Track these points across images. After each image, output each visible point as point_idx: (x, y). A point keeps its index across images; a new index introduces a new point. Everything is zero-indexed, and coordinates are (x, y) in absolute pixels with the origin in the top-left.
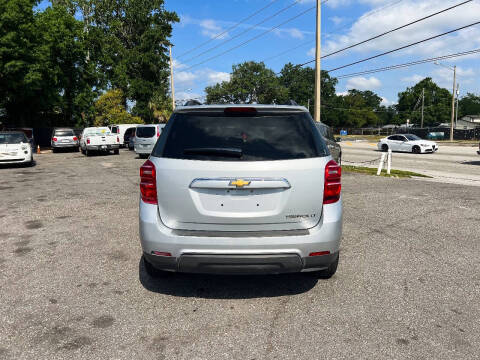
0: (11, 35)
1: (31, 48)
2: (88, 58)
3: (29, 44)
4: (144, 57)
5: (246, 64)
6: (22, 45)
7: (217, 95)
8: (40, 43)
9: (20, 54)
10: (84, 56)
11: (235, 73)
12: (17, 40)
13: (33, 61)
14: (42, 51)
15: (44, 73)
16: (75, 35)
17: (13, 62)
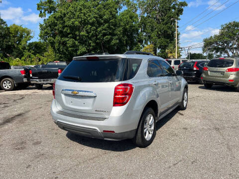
0: (106, 25)
1: (115, 30)
2: (140, 31)
3: (114, 28)
4: (165, 27)
5: (230, 23)
6: (111, 29)
7: (211, 42)
8: (119, 27)
9: (110, 33)
10: (137, 31)
11: (223, 29)
12: (109, 27)
13: (115, 35)
14: (119, 31)
15: (120, 40)
16: (134, 21)
17: (107, 37)
